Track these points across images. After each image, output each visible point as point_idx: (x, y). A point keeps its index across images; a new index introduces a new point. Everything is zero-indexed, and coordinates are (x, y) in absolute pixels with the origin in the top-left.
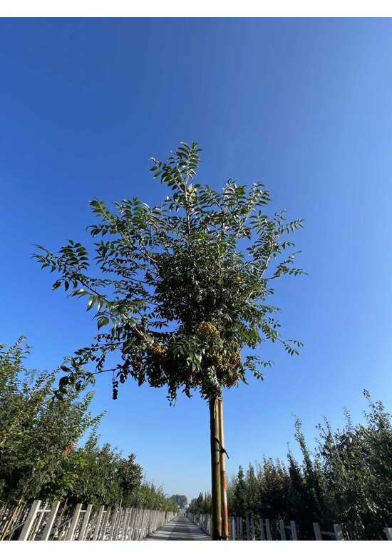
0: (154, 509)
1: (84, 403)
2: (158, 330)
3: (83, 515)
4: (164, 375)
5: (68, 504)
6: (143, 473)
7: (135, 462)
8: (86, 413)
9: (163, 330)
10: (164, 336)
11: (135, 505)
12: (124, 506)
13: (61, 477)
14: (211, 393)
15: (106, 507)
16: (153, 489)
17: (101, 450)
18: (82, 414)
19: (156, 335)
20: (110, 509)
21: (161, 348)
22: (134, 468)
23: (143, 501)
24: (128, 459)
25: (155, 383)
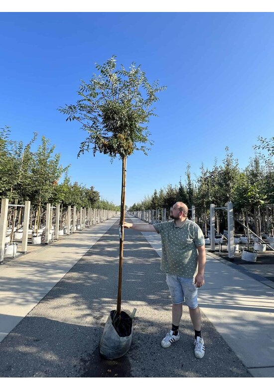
0: (110, 210)
1: (55, 160)
2: (105, 136)
3: (72, 210)
4: (108, 151)
5: (63, 207)
6: (100, 194)
7: (94, 190)
8: (59, 165)
9: (107, 136)
10: (107, 138)
11: (98, 208)
12: (93, 208)
13: (56, 195)
14: (123, 156)
15: (83, 208)
16: (107, 203)
17: (73, 185)
18: (57, 166)
19: (104, 137)
20: (85, 208)
21: (106, 142)
22: (94, 192)
23: (102, 206)
24: (90, 189)
25: (105, 153)
